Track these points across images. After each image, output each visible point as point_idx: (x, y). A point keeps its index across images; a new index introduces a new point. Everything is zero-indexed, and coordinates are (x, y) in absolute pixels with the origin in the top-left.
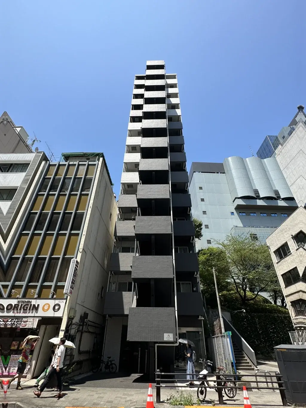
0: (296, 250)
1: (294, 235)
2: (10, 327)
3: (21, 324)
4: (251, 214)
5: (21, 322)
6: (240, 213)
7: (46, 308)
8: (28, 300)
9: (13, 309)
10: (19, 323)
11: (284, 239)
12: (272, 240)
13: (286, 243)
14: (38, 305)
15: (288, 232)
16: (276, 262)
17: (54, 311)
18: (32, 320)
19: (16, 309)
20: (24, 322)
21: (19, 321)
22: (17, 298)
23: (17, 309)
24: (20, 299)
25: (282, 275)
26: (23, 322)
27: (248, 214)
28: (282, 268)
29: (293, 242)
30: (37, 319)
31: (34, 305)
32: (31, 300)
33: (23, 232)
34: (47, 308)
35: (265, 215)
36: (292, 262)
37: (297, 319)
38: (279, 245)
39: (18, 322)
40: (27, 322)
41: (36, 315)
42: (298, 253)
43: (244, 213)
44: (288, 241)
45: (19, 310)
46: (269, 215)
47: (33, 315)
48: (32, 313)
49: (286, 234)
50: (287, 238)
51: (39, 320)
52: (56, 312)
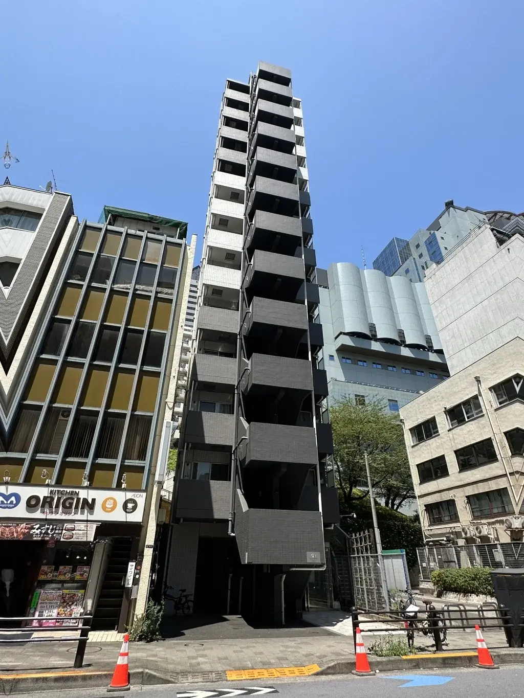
0: (449, 431)
1: (448, 407)
2: (40, 539)
3: (61, 534)
4: (360, 363)
5: (62, 530)
6: (343, 358)
7: (109, 505)
8: (71, 490)
9: (43, 506)
10: (57, 532)
11: (432, 411)
12: (410, 411)
13: (434, 418)
14: (94, 500)
15: (440, 403)
16: (411, 444)
17: (126, 512)
18: (83, 527)
19: (47, 505)
20: (68, 530)
21: (58, 528)
22: (48, 485)
23: (51, 507)
24: (52, 486)
25: (418, 466)
26: (65, 530)
27: (355, 362)
28: (420, 455)
29: (445, 418)
30: (95, 526)
31: (85, 500)
32: (77, 490)
33: (41, 356)
34: (112, 506)
35: (379, 366)
36: (438, 447)
37: (431, 530)
38: (421, 421)
39: (56, 530)
40: (74, 530)
41: (91, 518)
42: (451, 436)
43: (349, 359)
44: (437, 415)
45: (54, 507)
46: (385, 367)
47: (84, 517)
48: (82, 513)
49: (436, 405)
50: (436, 411)
51: (97, 527)
52: (129, 513)
